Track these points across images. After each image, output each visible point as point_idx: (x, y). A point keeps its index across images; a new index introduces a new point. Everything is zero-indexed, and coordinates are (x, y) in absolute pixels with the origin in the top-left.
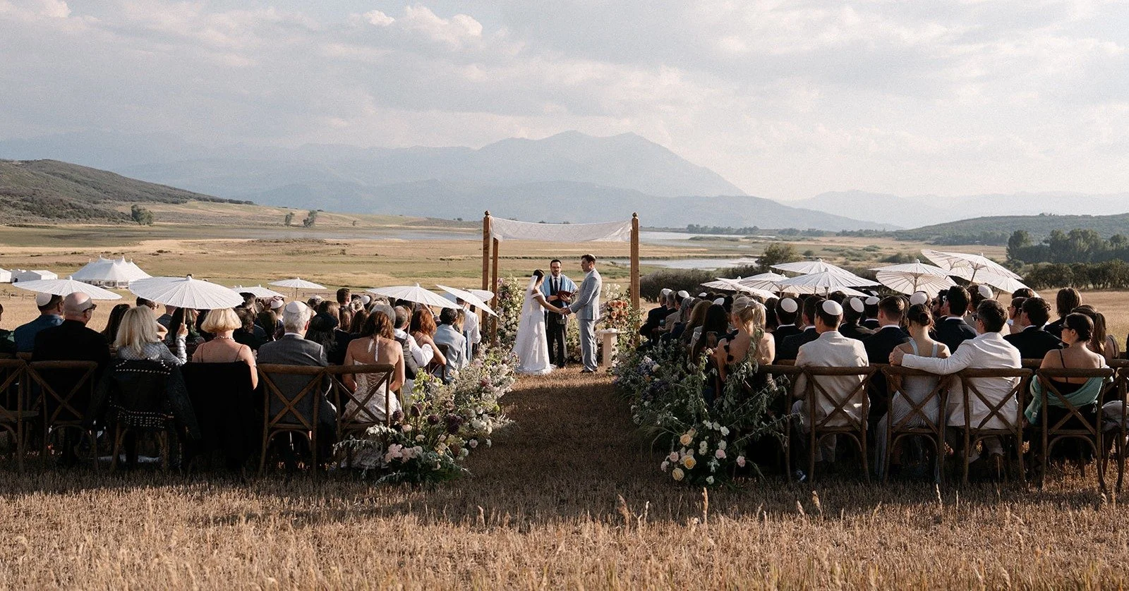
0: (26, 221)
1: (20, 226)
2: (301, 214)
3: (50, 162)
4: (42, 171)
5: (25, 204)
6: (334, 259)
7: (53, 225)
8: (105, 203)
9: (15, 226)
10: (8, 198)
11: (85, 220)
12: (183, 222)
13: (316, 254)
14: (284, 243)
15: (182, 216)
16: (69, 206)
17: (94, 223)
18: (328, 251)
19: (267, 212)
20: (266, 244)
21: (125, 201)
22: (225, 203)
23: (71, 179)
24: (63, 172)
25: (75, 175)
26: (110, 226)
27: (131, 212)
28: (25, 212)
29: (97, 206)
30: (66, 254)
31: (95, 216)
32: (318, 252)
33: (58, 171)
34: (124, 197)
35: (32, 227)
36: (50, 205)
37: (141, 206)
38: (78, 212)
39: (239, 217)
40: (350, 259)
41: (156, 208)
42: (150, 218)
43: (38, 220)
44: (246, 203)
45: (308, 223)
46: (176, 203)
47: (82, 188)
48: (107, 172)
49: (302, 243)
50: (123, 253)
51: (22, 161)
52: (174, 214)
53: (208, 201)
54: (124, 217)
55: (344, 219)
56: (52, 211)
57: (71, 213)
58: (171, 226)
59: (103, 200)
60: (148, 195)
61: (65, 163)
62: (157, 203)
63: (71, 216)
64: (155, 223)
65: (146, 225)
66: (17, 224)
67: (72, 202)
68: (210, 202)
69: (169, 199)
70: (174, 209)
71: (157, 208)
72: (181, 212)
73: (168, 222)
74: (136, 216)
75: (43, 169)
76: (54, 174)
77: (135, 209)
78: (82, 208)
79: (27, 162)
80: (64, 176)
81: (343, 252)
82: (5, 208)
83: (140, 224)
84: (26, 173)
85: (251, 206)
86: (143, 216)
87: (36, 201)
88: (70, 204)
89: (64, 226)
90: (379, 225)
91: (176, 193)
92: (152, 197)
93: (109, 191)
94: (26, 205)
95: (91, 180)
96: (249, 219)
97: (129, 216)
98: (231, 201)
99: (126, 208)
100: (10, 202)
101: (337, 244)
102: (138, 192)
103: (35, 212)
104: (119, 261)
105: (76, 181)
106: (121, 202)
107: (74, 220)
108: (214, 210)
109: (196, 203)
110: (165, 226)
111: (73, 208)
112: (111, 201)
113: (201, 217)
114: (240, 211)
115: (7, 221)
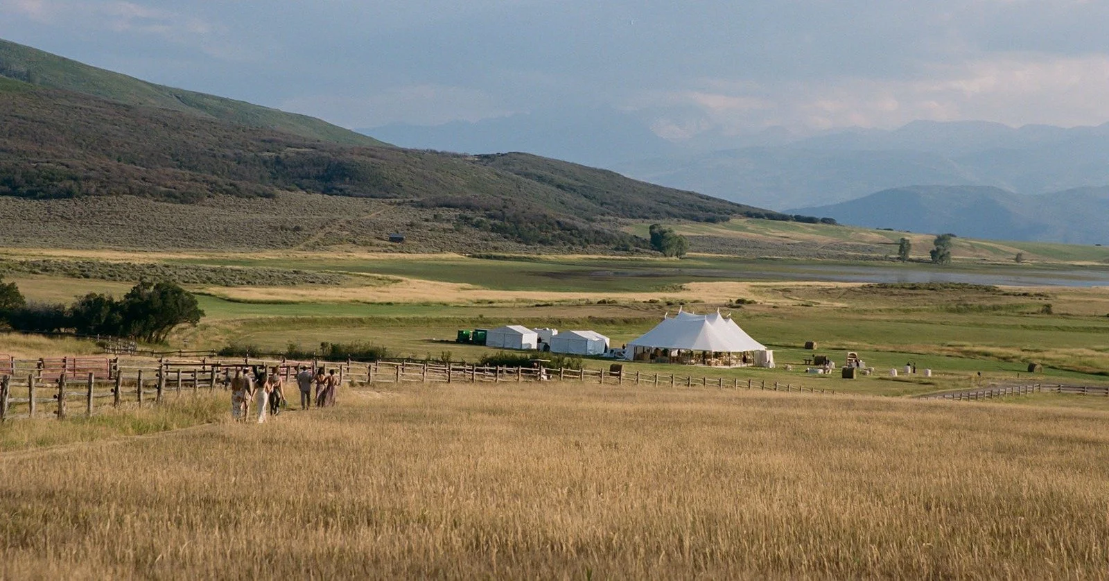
0: (496, 249)
1: (488, 257)
2: (920, 240)
3: (520, 157)
4: (510, 171)
5: (492, 222)
6: (1030, 321)
7: (535, 256)
8: (602, 221)
9: (480, 257)
10: (469, 214)
11: (581, 248)
12: (729, 252)
13: (998, 312)
14: (926, 291)
15: (723, 243)
16: (556, 227)
17: (595, 254)
18: (1017, 307)
19: (861, 237)
20: (896, 291)
21: (633, 217)
22: (790, 223)
23: (551, 182)
24: (539, 172)
25: (558, 178)
26: (619, 257)
27: (649, 237)
28: (493, 235)
29: (596, 226)
30: (589, 303)
31: (595, 242)
32: (1000, 308)
33: (534, 171)
34: (631, 212)
35: (505, 258)
36: (530, 225)
37: (665, 225)
38: (570, 236)
39: (815, 245)
40: (1062, 322)
41: (683, 230)
42: (680, 246)
43: (513, 249)
44: (824, 221)
45: (938, 255)
46: (712, 220)
47: (568, 197)
48: (604, 172)
49: (959, 291)
50: (682, 304)
51: (479, 156)
52: (712, 239)
53: (763, 217)
54: (638, 242)
55: (996, 251)
56: (532, 233)
57: (562, 239)
58: (709, 260)
59: (599, 217)
60: (668, 208)
61: (540, 158)
62: (682, 220)
63: (561, 242)
64: (688, 254)
65: (674, 258)
66: (484, 253)
67: (561, 219)
68: (767, 220)
69: (700, 214)
70: (710, 231)
71: (685, 229)
72: (721, 236)
73: (704, 252)
74: (658, 242)
75: (511, 167)
76: (527, 175)
77: (656, 230)
78: (577, 229)
79: (487, 157)
80: (540, 179)
81: (1047, 310)
82: (465, 228)
83: (665, 256)
84: (486, 172)
85: (831, 226)
86: (670, 242)
87: (508, 218)
88: (558, 223)
89: (551, 257)
90: (1062, 263)
91: (709, 204)
92: (676, 211)
93: (609, 201)
94: (495, 224)
95: (580, 184)
96: (832, 249)
97: (644, 241)
98: (798, 219)
99: (639, 229)
100: (471, 219)
101: (1025, 295)
102: (653, 204)
103: (507, 235)
104: (713, 318)
105: (559, 186)
106: (627, 220)
107: (565, 248)
108: (774, 233)
109: (742, 221)
110: (703, 259)
111: (563, 229)
112: (612, 218)
113: (755, 245)
114: (814, 235)
115: (470, 249)
